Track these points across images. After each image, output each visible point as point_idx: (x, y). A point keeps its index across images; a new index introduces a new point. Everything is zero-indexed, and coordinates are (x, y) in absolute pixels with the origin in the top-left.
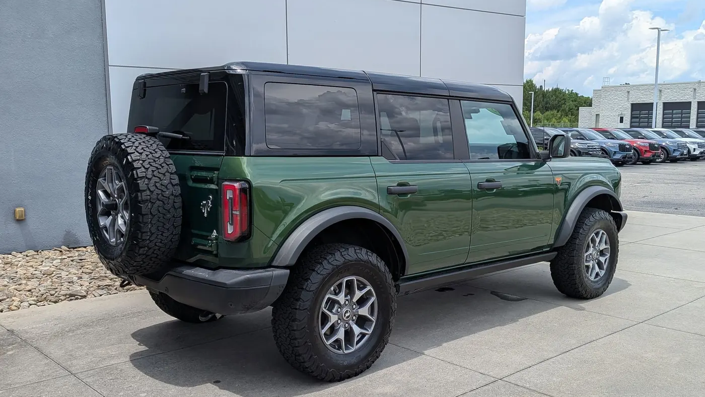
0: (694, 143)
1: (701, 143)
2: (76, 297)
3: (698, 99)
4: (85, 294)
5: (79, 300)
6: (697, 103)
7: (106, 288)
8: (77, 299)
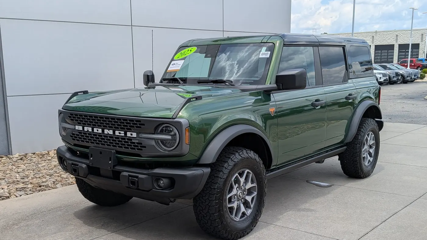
0: (380, 73)
1: (384, 73)
2: (2, 198)
3: (376, 44)
4: (8, 195)
5: (5, 200)
6: (374, 46)
7: (23, 189)
8: (3, 199)
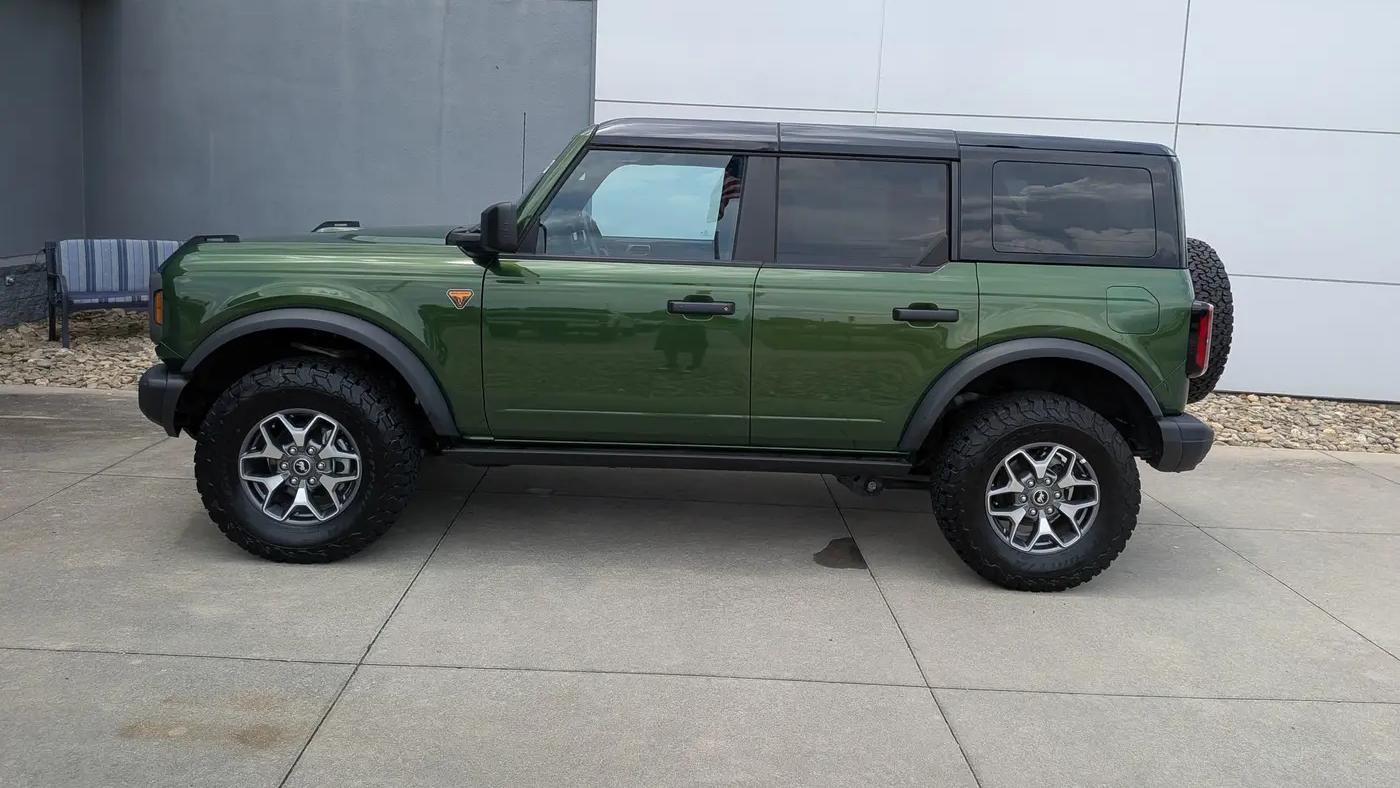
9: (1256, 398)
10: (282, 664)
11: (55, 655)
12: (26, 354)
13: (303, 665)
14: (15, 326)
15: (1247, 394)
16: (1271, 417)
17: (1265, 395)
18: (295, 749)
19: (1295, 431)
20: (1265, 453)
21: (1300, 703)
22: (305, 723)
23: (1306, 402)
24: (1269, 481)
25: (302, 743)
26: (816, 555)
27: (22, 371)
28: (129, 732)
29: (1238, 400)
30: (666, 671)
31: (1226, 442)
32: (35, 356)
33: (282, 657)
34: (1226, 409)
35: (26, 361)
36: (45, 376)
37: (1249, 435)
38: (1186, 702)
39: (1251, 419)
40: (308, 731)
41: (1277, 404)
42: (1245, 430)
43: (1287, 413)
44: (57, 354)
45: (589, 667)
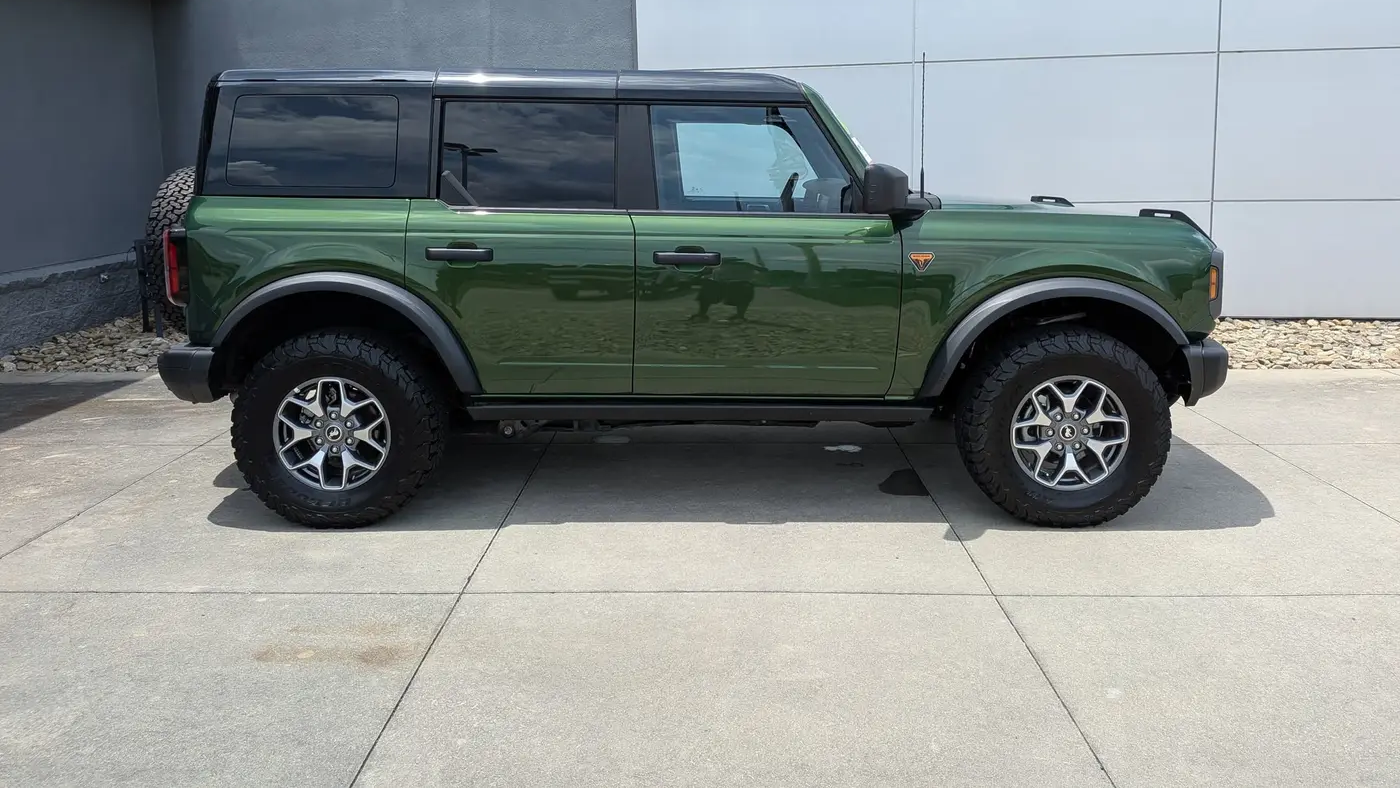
9: (1316, 322)
10: (392, 596)
11: (188, 596)
12: (125, 345)
13: (412, 596)
14: (111, 321)
15: (1307, 319)
16: (1331, 340)
17: (1326, 319)
18: (411, 666)
19: (1356, 352)
20: (1323, 373)
21: (1361, 597)
22: (419, 644)
23: (1368, 324)
24: (1329, 399)
25: (417, 661)
26: (880, 485)
27: (123, 359)
28: (261, 657)
29: (1298, 325)
30: (742, 589)
31: (1286, 366)
32: (133, 346)
33: (391, 590)
34: (1285, 334)
35: (126, 351)
36: (144, 363)
37: (1309, 358)
38: (1246, 599)
39: (1311, 343)
40: (422, 650)
41: (1337, 327)
42: (1305, 353)
43: (1348, 336)
44: (153, 343)
45: (672, 588)
